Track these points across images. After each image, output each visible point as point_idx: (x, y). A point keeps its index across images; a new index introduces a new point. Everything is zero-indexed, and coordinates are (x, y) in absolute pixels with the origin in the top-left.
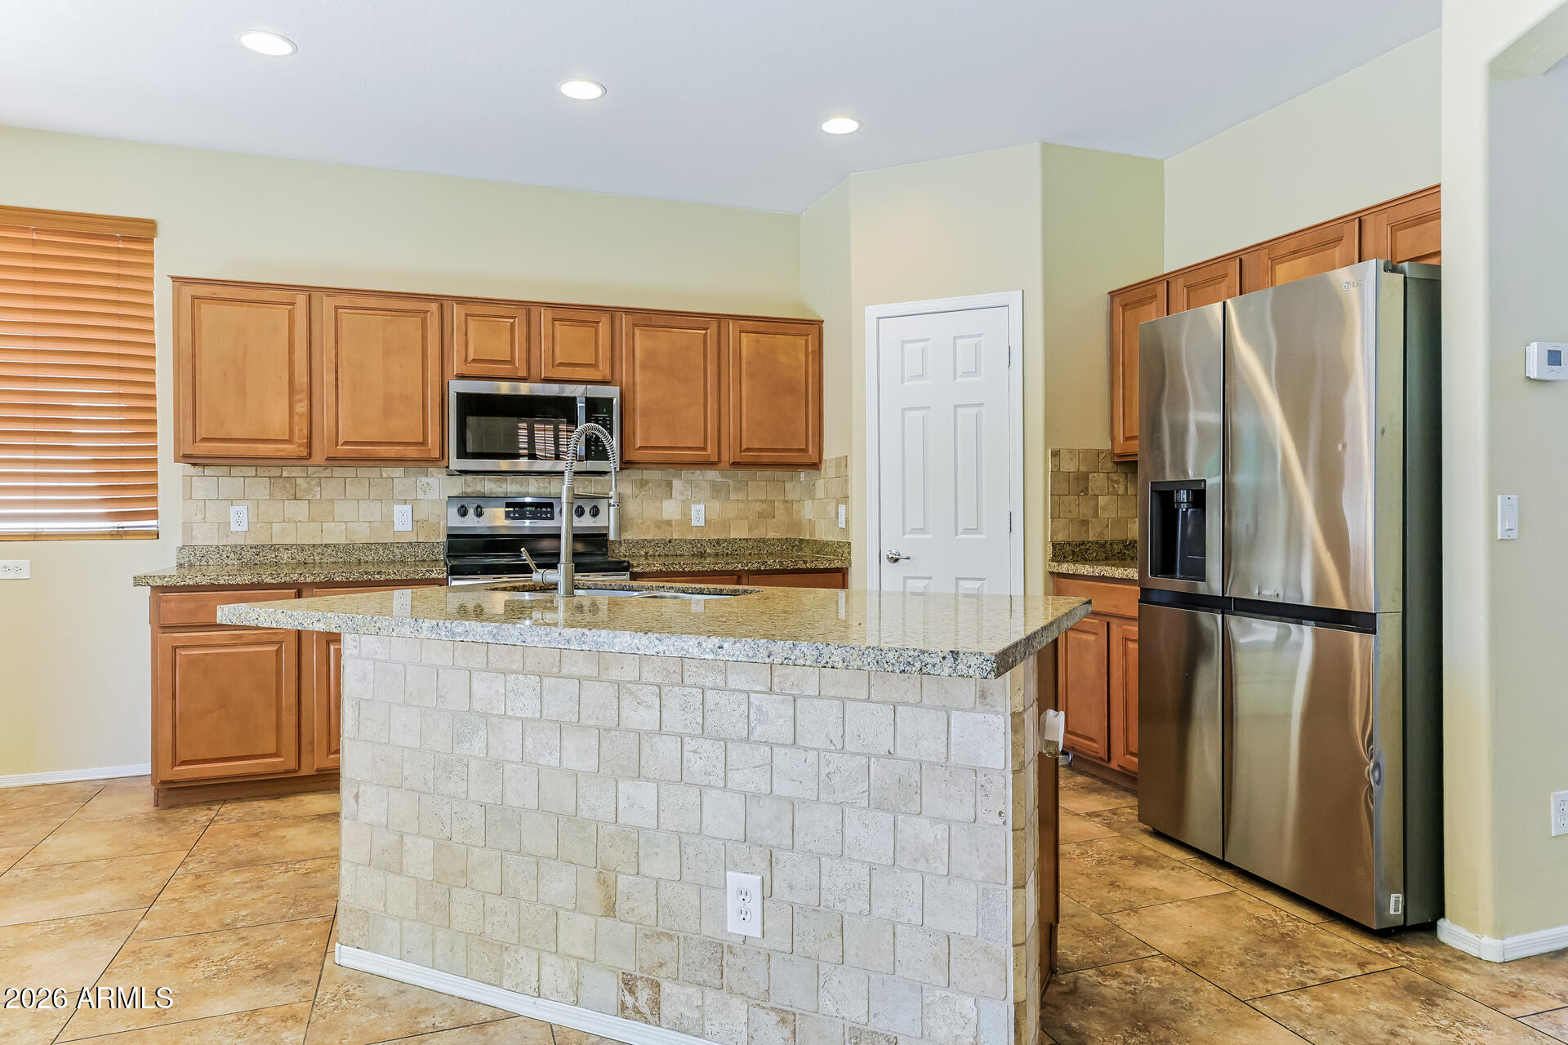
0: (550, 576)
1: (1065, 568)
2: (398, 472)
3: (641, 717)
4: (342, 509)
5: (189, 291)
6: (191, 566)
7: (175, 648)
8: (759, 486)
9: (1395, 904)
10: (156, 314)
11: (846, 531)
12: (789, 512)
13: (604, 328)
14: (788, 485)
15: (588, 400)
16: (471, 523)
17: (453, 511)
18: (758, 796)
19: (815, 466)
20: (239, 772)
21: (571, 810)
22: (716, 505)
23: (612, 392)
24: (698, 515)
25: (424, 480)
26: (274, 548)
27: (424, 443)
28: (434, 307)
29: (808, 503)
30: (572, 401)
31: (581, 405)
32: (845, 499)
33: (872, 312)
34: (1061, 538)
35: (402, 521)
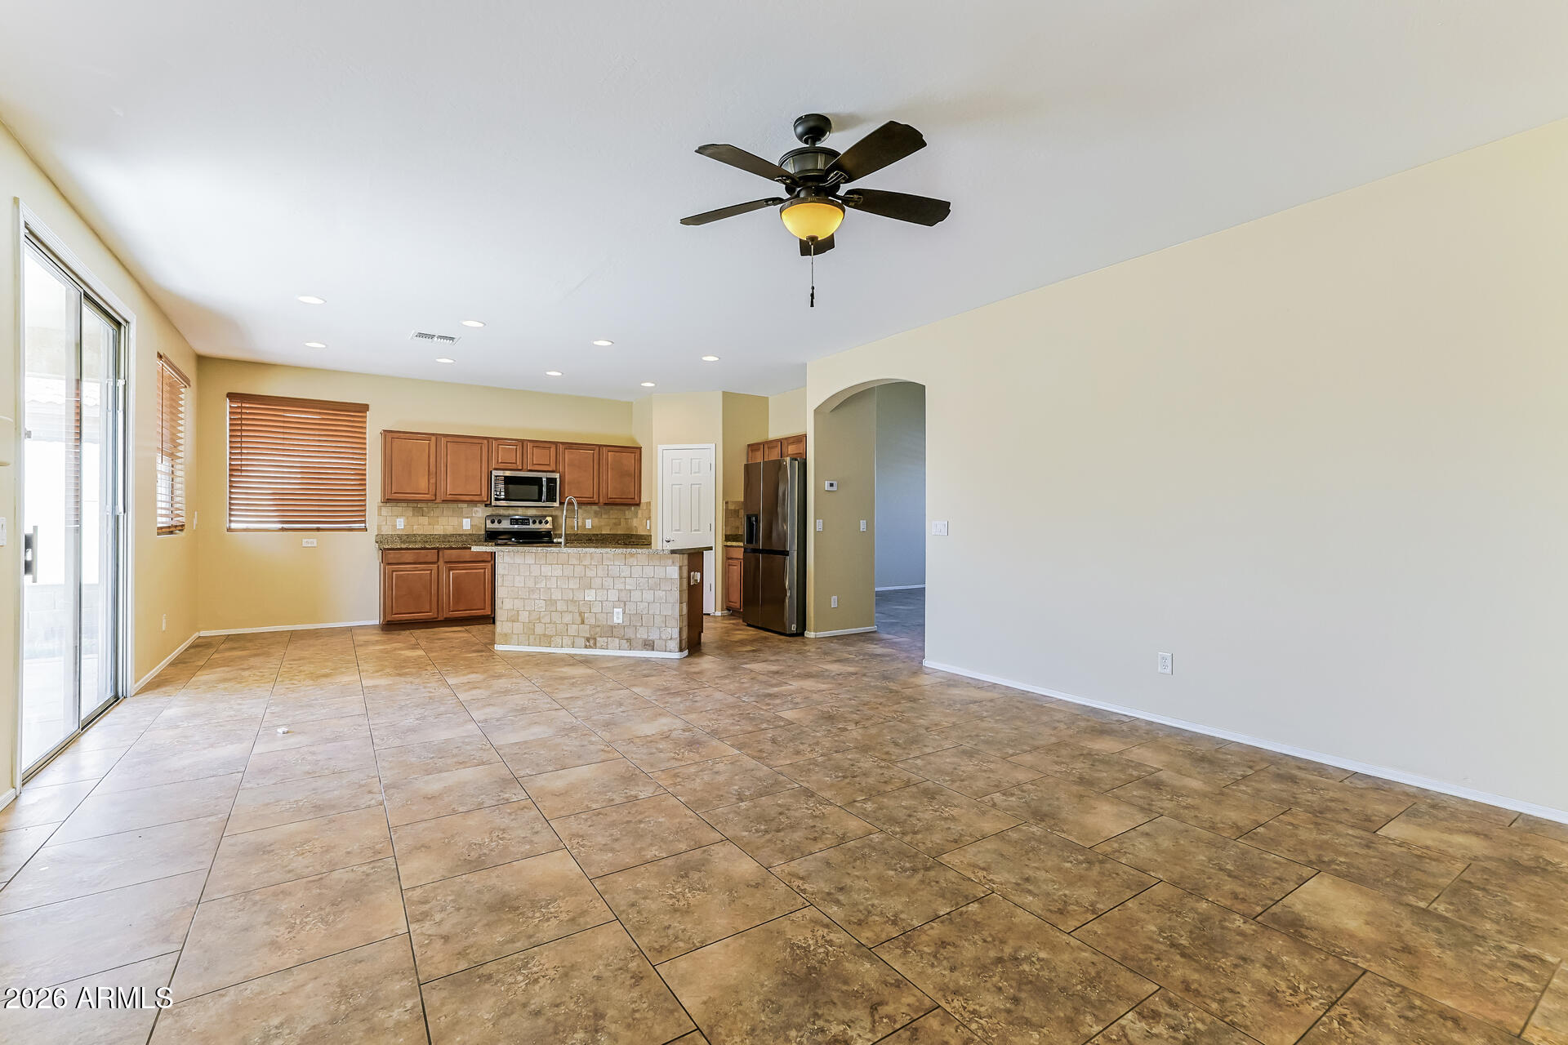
0: (559, 540)
1: (729, 544)
2: (465, 505)
3: (590, 573)
4: (443, 520)
5: (389, 436)
6: (381, 542)
7: (393, 571)
8: (615, 513)
9: (794, 627)
10: (367, 441)
11: (650, 530)
12: (627, 523)
13: (553, 450)
14: (627, 512)
15: (547, 478)
16: (496, 526)
17: (488, 522)
18: (622, 590)
19: (638, 505)
20: (416, 618)
21: (571, 598)
22: (596, 520)
23: (557, 476)
24: (589, 524)
25: (475, 509)
26: (414, 535)
27: (481, 495)
28: (486, 441)
29: (635, 520)
30: (541, 478)
31: (544, 479)
32: (650, 518)
33: (660, 447)
34: (728, 533)
35: (467, 525)
